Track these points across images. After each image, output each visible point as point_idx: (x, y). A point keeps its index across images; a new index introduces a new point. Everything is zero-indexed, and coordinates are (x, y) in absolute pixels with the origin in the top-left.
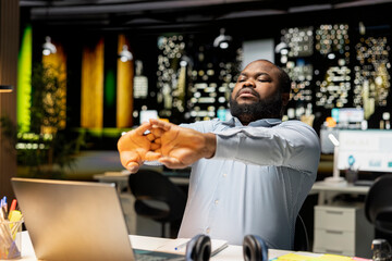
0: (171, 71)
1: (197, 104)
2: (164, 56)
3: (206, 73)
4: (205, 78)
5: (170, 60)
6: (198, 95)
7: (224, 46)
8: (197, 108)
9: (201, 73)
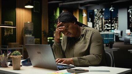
0: (98, 20)
1: (106, 30)
2: (97, 16)
3: (108, 21)
4: (108, 22)
5: (98, 17)
6: (106, 27)
7: (112, 10)
8: (106, 31)
9: (107, 21)
